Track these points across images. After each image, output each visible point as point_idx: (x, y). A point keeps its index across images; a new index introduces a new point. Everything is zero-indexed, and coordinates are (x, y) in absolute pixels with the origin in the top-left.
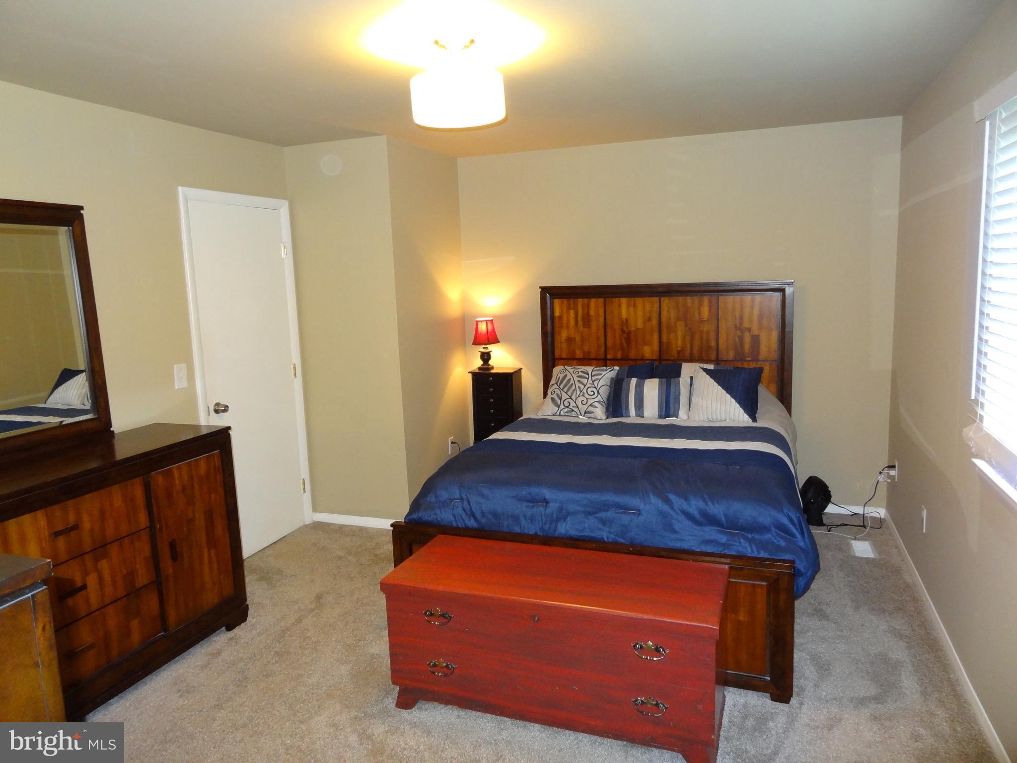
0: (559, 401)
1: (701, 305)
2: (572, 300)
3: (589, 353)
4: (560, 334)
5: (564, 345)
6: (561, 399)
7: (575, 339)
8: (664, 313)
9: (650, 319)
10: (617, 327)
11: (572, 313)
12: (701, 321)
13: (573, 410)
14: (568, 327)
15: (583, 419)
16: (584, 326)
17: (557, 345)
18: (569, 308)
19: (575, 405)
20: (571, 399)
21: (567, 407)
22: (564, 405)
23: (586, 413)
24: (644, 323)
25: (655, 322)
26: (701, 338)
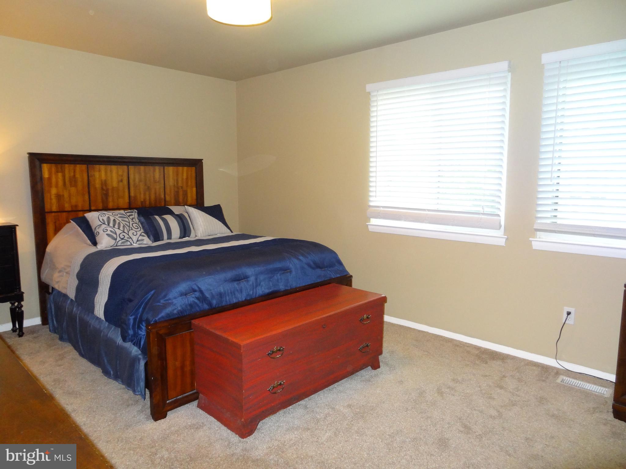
0: (115, 236)
1: (154, 171)
2: (59, 166)
3: (76, 206)
4: (49, 192)
5: (54, 201)
6: (116, 234)
7: (63, 195)
8: (131, 177)
9: (122, 181)
10: (98, 185)
11: (60, 175)
12: (155, 182)
13: (128, 241)
14: (57, 186)
15: (136, 245)
16: (71, 186)
17: (47, 200)
18: (57, 172)
19: (128, 237)
20: (124, 232)
21: (122, 239)
22: (120, 238)
23: (138, 241)
24: (118, 182)
25: (125, 182)
26: (155, 193)
